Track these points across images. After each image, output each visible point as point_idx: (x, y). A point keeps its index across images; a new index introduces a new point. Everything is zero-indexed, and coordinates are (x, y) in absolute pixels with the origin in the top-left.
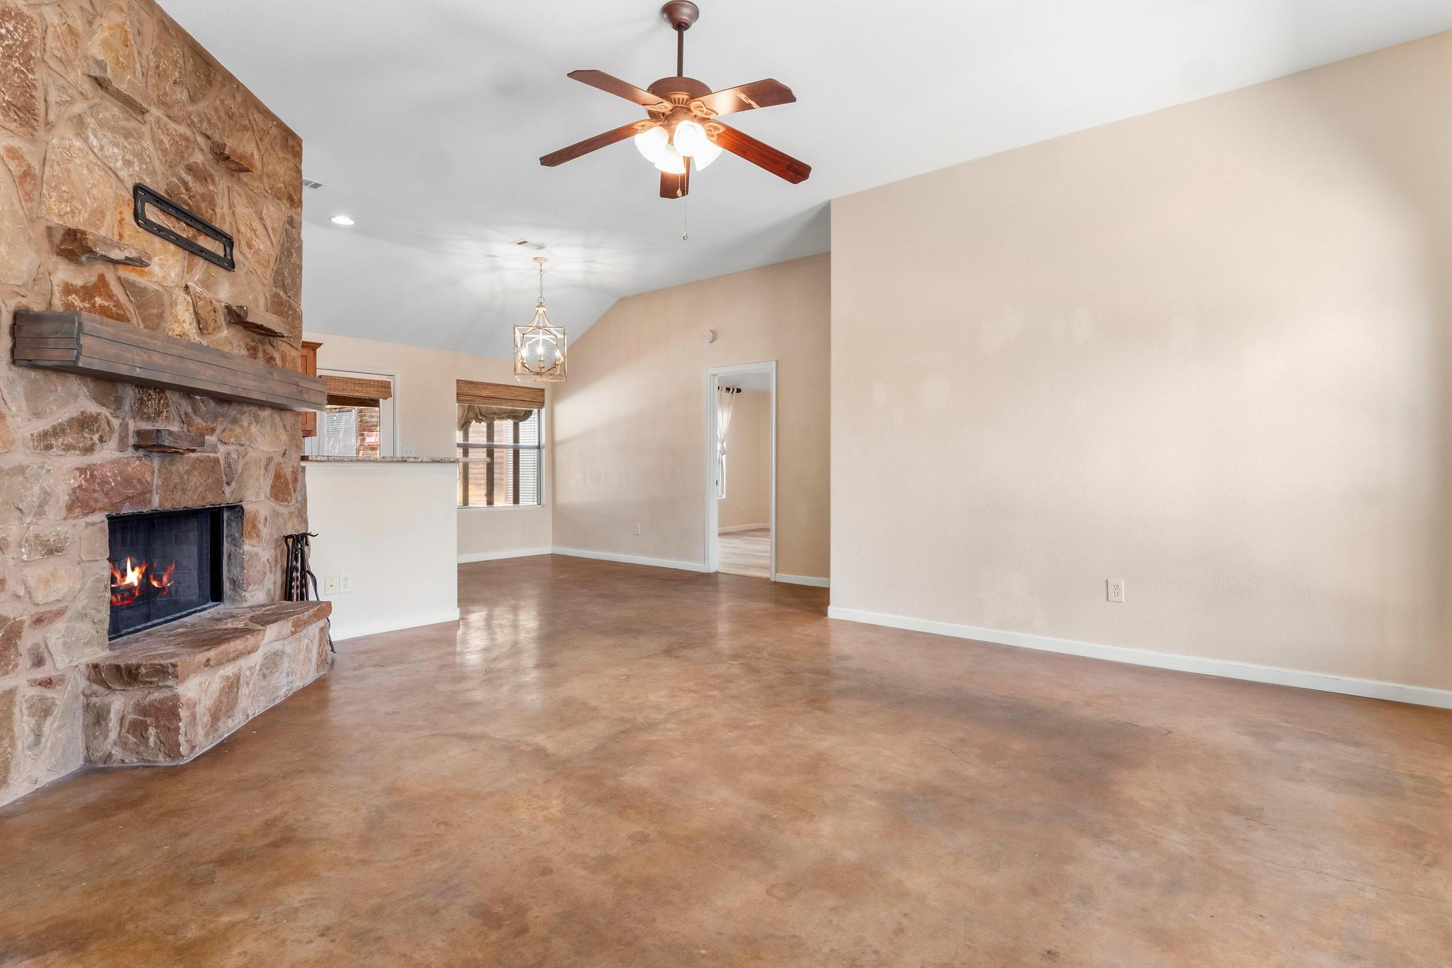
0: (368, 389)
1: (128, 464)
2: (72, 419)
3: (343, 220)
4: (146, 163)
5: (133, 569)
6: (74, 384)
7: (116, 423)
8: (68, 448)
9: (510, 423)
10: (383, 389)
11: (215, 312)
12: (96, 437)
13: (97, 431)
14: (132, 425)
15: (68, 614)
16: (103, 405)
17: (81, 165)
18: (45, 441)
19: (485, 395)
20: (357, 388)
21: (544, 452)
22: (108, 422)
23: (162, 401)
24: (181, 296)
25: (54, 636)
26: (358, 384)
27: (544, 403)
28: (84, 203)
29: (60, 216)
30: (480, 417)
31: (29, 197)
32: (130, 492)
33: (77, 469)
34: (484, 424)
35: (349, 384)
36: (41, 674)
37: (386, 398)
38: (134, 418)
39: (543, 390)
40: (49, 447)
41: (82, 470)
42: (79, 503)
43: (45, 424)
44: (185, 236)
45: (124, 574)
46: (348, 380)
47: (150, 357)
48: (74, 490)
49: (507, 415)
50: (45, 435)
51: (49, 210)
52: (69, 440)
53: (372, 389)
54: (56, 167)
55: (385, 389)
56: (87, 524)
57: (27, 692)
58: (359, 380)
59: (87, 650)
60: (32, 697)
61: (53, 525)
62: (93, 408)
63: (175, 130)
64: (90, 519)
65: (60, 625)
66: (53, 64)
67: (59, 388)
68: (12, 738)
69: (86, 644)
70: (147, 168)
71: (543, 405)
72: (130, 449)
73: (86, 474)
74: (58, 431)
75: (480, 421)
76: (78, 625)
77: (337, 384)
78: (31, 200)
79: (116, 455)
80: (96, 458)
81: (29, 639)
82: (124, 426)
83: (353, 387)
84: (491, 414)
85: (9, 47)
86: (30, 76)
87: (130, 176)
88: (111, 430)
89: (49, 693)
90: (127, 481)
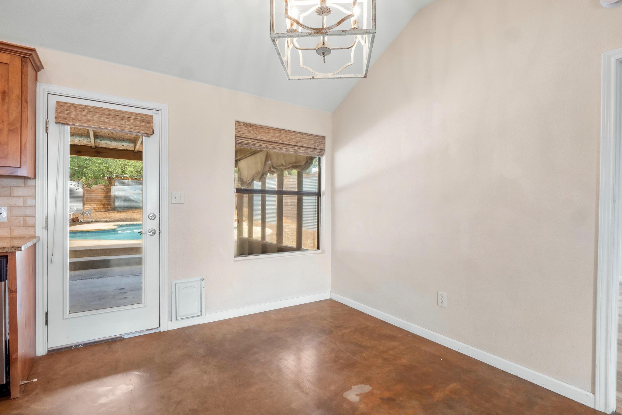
0: (123, 122)
9: (295, 172)
10: (143, 124)
19: (265, 139)
20: (107, 120)
21: (323, 199)
26: (109, 115)
27: (324, 150)
30: (272, 170)
34: (275, 175)
35: (97, 115)
37: (149, 135)
39: (323, 138)
46: (96, 110)
49: (291, 165)
53: (128, 123)
55: (145, 124)
71: (324, 153)
75: (272, 173)
77: (79, 113)
83: (102, 119)
84: (280, 166)
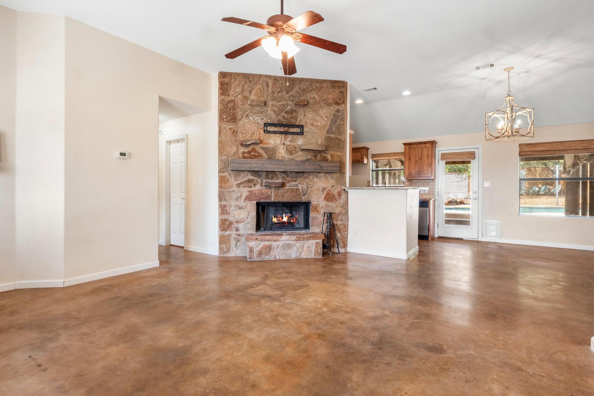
1: (263, 190)
2: (246, 180)
3: (407, 93)
4: (268, 117)
5: (285, 217)
6: (246, 173)
7: (259, 180)
8: (244, 187)
11: (295, 148)
12: (252, 184)
13: (253, 183)
14: (264, 181)
15: (245, 222)
16: (254, 177)
17: (248, 125)
18: (238, 185)
22: (257, 181)
23: (274, 175)
24: (282, 146)
25: (241, 226)
28: (249, 133)
29: (242, 138)
31: (235, 136)
32: (263, 197)
33: (248, 191)
35: (454, 155)
36: (238, 233)
37: (474, 159)
38: (265, 179)
40: (239, 187)
41: (249, 191)
42: (248, 198)
43: (239, 182)
44: (283, 131)
45: (282, 218)
47: (252, 165)
48: (246, 196)
50: (239, 184)
51: (240, 137)
52: (244, 185)
54: (241, 128)
55: (472, 155)
56: (250, 203)
57: (234, 236)
58: (458, 153)
59: (249, 231)
60: (235, 237)
61: (241, 203)
62: (252, 177)
63: (279, 104)
64: (251, 202)
65: (243, 224)
66: (240, 106)
67: (243, 174)
68: (230, 244)
69: (249, 229)
70: (269, 118)
72: (264, 186)
73: (250, 192)
74: (241, 183)
76: (247, 225)
77: (448, 156)
78: (235, 137)
79: (260, 188)
80: (253, 189)
81: (235, 225)
82: (262, 181)
85: (230, 108)
86: (235, 112)
87: (262, 123)
88: (258, 182)
89: (239, 237)
90: (262, 194)
